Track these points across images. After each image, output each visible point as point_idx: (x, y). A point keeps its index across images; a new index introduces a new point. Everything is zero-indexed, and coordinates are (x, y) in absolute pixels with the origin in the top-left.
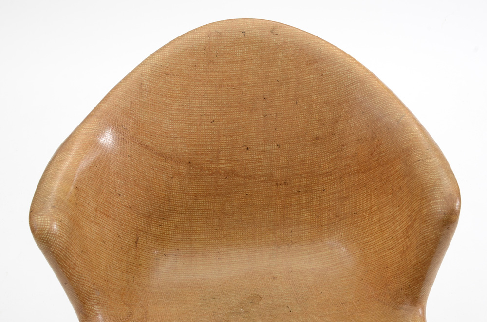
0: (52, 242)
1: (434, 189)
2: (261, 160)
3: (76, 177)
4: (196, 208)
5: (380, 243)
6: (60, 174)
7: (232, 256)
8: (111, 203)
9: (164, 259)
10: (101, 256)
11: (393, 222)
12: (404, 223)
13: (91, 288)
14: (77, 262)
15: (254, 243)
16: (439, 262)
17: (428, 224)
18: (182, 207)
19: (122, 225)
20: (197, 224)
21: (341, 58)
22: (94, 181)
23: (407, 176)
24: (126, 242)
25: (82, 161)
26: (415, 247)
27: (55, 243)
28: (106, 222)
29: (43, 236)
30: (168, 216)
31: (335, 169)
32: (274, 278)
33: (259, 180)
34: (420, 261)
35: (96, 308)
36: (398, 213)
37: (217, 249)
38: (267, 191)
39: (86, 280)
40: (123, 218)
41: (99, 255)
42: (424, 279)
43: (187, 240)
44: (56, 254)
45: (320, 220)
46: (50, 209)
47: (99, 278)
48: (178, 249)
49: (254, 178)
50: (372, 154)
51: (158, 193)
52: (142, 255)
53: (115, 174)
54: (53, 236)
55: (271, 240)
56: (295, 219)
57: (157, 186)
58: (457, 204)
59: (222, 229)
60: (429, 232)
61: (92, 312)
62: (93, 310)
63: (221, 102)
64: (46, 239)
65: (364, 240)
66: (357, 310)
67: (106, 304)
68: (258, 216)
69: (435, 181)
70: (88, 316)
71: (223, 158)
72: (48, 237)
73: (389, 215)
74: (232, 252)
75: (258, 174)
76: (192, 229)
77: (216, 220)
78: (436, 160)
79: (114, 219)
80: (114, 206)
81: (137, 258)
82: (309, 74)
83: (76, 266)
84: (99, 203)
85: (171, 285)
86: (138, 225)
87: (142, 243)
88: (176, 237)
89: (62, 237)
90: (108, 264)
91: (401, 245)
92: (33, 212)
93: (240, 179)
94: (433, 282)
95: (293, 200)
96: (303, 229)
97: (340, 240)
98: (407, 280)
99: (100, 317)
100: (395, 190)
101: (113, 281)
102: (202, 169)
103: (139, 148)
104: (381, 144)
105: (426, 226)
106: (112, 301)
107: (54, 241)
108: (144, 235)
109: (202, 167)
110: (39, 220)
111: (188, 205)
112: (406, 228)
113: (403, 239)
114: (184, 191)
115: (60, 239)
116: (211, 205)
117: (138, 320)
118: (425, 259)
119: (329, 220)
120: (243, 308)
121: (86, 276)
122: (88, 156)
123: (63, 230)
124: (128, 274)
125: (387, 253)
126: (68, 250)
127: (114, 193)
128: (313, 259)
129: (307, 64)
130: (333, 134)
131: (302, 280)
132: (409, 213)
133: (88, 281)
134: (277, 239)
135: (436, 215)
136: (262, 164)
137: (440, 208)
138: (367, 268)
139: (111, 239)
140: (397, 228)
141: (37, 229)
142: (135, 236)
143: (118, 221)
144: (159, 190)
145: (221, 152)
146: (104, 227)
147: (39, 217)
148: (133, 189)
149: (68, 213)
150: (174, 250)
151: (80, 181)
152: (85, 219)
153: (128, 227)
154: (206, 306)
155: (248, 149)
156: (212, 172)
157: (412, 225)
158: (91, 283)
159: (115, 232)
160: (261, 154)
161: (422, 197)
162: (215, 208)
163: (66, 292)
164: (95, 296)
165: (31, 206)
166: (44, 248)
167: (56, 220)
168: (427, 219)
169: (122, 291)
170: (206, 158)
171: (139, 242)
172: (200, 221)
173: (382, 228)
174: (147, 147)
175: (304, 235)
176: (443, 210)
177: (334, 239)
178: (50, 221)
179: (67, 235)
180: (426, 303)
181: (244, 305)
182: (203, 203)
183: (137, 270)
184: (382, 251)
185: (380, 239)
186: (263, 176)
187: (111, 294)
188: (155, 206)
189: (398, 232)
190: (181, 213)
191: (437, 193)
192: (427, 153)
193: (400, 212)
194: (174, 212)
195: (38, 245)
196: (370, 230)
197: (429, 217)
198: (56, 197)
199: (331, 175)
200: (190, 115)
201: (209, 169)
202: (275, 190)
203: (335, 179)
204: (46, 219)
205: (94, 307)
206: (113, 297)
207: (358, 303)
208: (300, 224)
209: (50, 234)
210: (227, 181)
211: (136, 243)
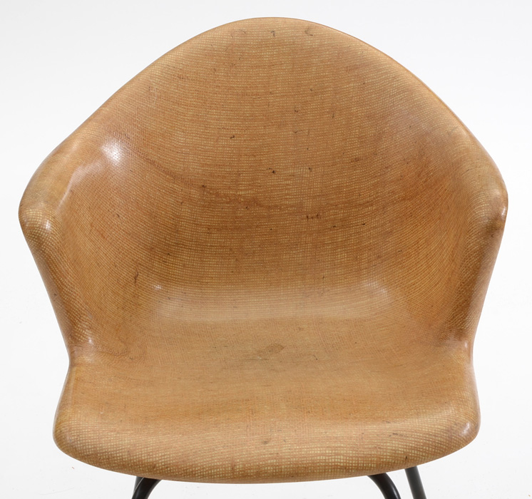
0: (43, 238)
1: (480, 195)
2: (289, 187)
4: (209, 244)
7: (251, 305)
8: (109, 223)
9: (168, 303)
10: (95, 279)
12: (450, 247)
13: (83, 307)
14: (70, 270)
15: (278, 290)
17: (471, 233)
18: (192, 241)
19: (120, 253)
20: (209, 264)
21: (386, 64)
22: (91, 192)
24: (124, 275)
27: (47, 241)
28: (101, 243)
30: (175, 251)
31: (377, 198)
32: (300, 329)
33: (287, 211)
34: (464, 281)
35: (87, 332)
36: (445, 238)
37: (232, 296)
38: (295, 225)
39: (77, 295)
40: (121, 244)
41: (93, 277)
43: (197, 282)
44: (47, 254)
45: (359, 263)
46: (42, 203)
48: (185, 293)
49: (280, 209)
50: (419, 176)
51: (164, 220)
52: (141, 294)
53: (115, 190)
54: (45, 232)
55: (299, 287)
56: (328, 261)
57: (163, 213)
59: (239, 272)
60: (472, 242)
61: (83, 337)
62: (84, 334)
63: (244, 114)
64: (38, 235)
65: (410, 283)
67: (99, 331)
68: (284, 257)
69: (482, 187)
70: (78, 341)
71: (243, 183)
72: (39, 232)
74: (251, 300)
75: (285, 205)
76: (203, 270)
77: (233, 260)
79: (111, 243)
80: (112, 228)
81: (136, 296)
82: (349, 83)
83: (68, 274)
84: (94, 218)
85: (175, 331)
86: (138, 258)
87: (143, 281)
88: (184, 278)
89: (54, 235)
91: (447, 273)
92: (23, 206)
93: (263, 210)
95: (326, 238)
96: (338, 274)
97: (382, 285)
98: (450, 310)
99: (91, 343)
100: (443, 213)
101: (107, 312)
102: (217, 195)
103: (144, 163)
104: (430, 162)
105: (470, 236)
106: (106, 332)
107: (46, 237)
108: (145, 271)
109: (217, 193)
111: (199, 239)
112: (452, 251)
113: (449, 266)
114: (195, 221)
115: (52, 237)
116: (227, 241)
117: (135, 357)
118: (468, 278)
119: (369, 262)
120: (260, 356)
121: (78, 290)
122: (84, 163)
123: (57, 228)
124: (124, 311)
126: (60, 252)
127: (112, 213)
128: (349, 309)
129: (347, 71)
130: (375, 154)
133: (80, 297)
134: (307, 286)
135: (479, 221)
136: (291, 192)
137: (484, 213)
139: (107, 265)
141: (28, 223)
142: (134, 271)
143: (116, 247)
144: (165, 218)
145: (241, 175)
146: (100, 249)
147: (31, 210)
148: (134, 212)
150: (180, 293)
152: (79, 228)
153: (127, 258)
154: (216, 353)
155: (273, 172)
156: (230, 199)
157: (457, 245)
158: (84, 301)
159: (112, 259)
160: (290, 180)
162: (232, 245)
164: (87, 318)
167: (50, 215)
168: (471, 228)
169: (117, 327)
170: (223, 181)
171: (138, 278)
172: (214, 260)
173: (429, 263)
174: (153, 163)
175: (338, 281)
176: (487, 215)
177: (374, 285)
178: (42, 215)
179: (61, 234)
181: (262, 354)
182: (218, 239)
183: (135, 310)
184: (429, 289)
186: (292, 206)
187: (105, 325)
188: (160, 237)
189: (445, 261)
190: (191, 249)
191: (482, 198)
192: (477, 163)
193: (447, 236)
194: (182, 247)
196: (416, 269)
197: (472, 225)
199: (372, 205)
200: (206, 128)
201: (226, 196)
202: (305, 224)
203: (377, 210)
204: (38, 213)
205: (85, 330)
207: (397, 349)
208: (334, 268)
209: (42, 229)
210: (248, 212)
211: (135, 278)
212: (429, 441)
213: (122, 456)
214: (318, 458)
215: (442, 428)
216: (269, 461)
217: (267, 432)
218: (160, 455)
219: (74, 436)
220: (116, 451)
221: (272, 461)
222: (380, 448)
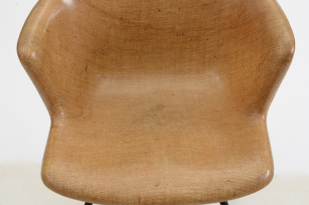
0: (31, 64)
1: (278, 39)
2: (168, 19)
3: (47, 24)
4: (125, 49)
5: (241, 75)
6: (37, 21)
7: (147, 80)
8: (70, 42)
9: (104, 80)
10: (63, 76)
11: (250, 61)
12: (257, 62)
13: (57, 95)
14: (48, 78)
15: (161, 72)
16: (278, 87)
17: (273, 62)
18: (116, 47)
19: (77, 57)
20: (125, 59)
22: (59, 27)
23: (261, 31)
24: (80, 68)
25: (51, 13)
26: (263, 77)
27: (34, 66)
28: (66, 54)
29: (26, 60)
30: (107, 53)
31: (215, 26)
32: (173, 95)
33: (166, 31)
34: (266, 86)
35: (60, 108)
36: (254, 55)
37: (137, 75)
38: (171, 39)
39: (53, 90)
40: (77, 52)
41: (62, 75)
42: (267, 97)
43: (119, 68)
44: (34, 72)
45: (204, 59)
46: (30, 43)
47: (62, 90)
48: (113, 74)
49: (163, 30)
50: (240, 17)
51: (101, 37)
52: (90, 77)
53: (73, 23)
54: (32, 60)
55: (172, 70)
56: (188, 58)
57: (100, 33)
58: (293, 50)
59: (141, 63)
60: (273, 67)
61: (58, 110)
62: (58, 109)
64: (28, 62)
65: (231, 72)
66: (224, 116)
67: (67, 106)
68: (165, 55)
69: (280, 34)
70: (55, 113)
71: (143, 16)
72: (29, 61)
73: (248, 56)
74: (147, 78)
75: (165, 28)
76: (122, 62)
77: (137, 57)
78: (281, 21)
79: (72, 53)
80: (72, 44)
81: (87, 78)
83: (47, 80)
84: (62, 41)
85: (108, 96)
86: (87, 57)
87: (90, 69)
88: (112, 66)
89: (38, 62)
90: (68, 81)
91: (255, 76)
92: (19, 45)
93: (153, 30)
94: (273, 99)
95: (187, 45)
96: (193, 64)
97: (216, 72)
98: (256, 98)
99: (62, 113)
100: (253, 40)
101: (71, 92)
102: (129, 23)
103: (89, 7)
104: (246, 10)
105: (272, 63)
106: (70, 104)
107: (33, 64)
108: (91, 64)
109: (129, 22)
110: (23, 50)
111: (120, 46)
112: (259, 65)
113: (256, 72)
114: (117, 37)
115: (36, 63)
116: (134, 47)
117: (86, 116)
118: (269, 85)
119: (210, 59)
120: (152, 112)
121: (53, 87)
122: (55, 10)
123: (39, 57)
124: (81, 88)
125: (245, 81)
126: (42, 70)
127: (72, 36)
128: (198, 84)
130: (215, 2)
131: (191, 96)
132: (261, 55)
133: (55, 91)
134: (176, 70)
135: (278, 56)
136: (168, 21)
137: (281, 52)
138: (232, 90)
139: (70, 65)
140: (253, 65)
141: (22, 56)
142: (85, 65)
143: (75, 54)
144: (101, 36)
145: (142, 12)
146: (66, 58)
147: (23, 48)
148: (84, 34)
149: (41, 47)
150: (110, 74)
151: (50, 26)
152: (53, 51)
153: (81, 59)
154: (129, 110)
155: (159, 10)
156: (136, 25)
157: (262, 63)
158: (57, 92)
159: (73, 61)
160: (168, 15)
161: (270, 45)
162: (137, 49)
163: (41, 97)
164: (59, 100)
165: (18, 41)
166: (26, 68)
167: (34, 50)
168: (272, 59)
169: (77, 99)
170: (132, 15)
171: (88, 68)
172: (127, 57)
173: (243, 65)
174: (94, 6)
175: (193, 68)
176: (283, 53)
177: (212, 71)
178: (30, 51)
179: (41, 60)
180: (267, 112)
181: (153, 111)
182: (129, 45)
183: (86, 86)
184: (242, 79)
185: (241, 72)
186: (169, 29)
187: (70, 100)
188: (99, 46)
189: (253, 68)
190: (115, 51)
191: (280, 42)
192: (276, 16)
193: (255, 54)
194: (110, 50)
195: (23, 66)
196: (235, 66)
197: (273, 58)
198: (34, 35)
199: (212, 30)
201: (134, 23)
202: (176, 39)
203: (215, 32)
204: (28, 50)
205: (58, 107)
206: (71, 102)
207: (225, 112)
208: (191, 61)
209: (30, 59)
210: (146, 32)
211: (86, 69)
212: (247, 185)
213: (78, 192)
214: (186, 195)
215: (254, 177)
216: (159, 197)
217: (158, 179)
218: (99, 192)
219: (52, 179)
220: (75, 189)
221: (161, 197)
222: (220, 190)
